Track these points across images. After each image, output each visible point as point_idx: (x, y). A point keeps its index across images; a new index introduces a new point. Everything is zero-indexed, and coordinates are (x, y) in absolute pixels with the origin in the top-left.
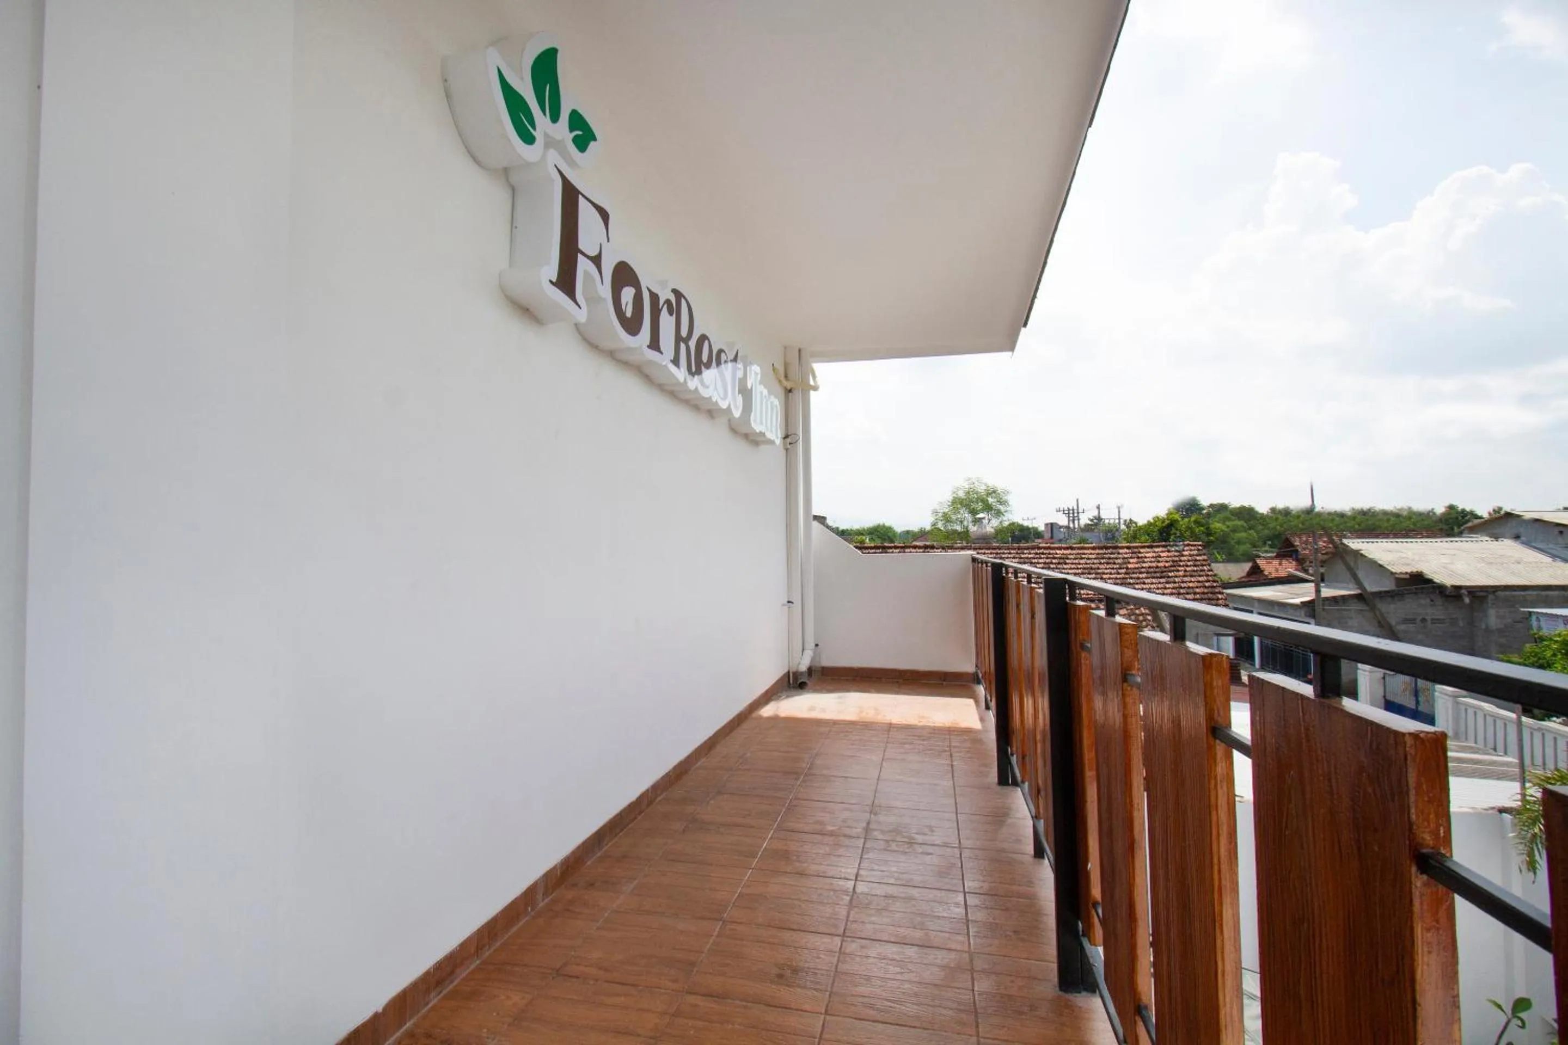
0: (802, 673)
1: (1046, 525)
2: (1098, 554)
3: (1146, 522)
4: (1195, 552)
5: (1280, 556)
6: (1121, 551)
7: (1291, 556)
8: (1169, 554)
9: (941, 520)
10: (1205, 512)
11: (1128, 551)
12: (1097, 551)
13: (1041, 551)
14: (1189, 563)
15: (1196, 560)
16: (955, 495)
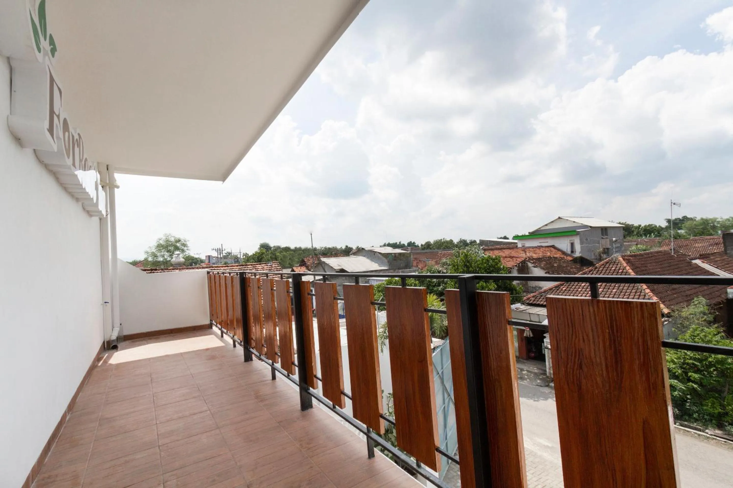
0: (113, 341)
1: (206, 256)
2: (239, 268)
3: (252, 254)
4: (277, 265)
5: (301, 266)
6: (249, 266)
7: (304, 265)
8: (267, 267)
9: (151, 256)
10: (272, 249)
11: (251, 266)
12: (239, 267)
13: (213, 268)
14: (275, 270)
15: (277, 269)
16: (158, 243)
